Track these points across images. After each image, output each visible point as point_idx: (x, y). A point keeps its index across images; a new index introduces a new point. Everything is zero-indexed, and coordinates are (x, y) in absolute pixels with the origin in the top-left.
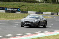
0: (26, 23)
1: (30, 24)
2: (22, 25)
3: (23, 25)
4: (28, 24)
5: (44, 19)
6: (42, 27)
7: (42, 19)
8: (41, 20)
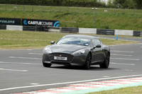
0: (55, 58)
1: (66, 59)
2: (46, 62)
3: (49, 61)
4: (60, 58)
5: (103, 46)
6: (98, 66)
7: (97, 47)
8: (94, 50)
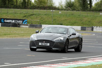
1: (48, 44)
4: (44, 44)
8: (71, 37)
